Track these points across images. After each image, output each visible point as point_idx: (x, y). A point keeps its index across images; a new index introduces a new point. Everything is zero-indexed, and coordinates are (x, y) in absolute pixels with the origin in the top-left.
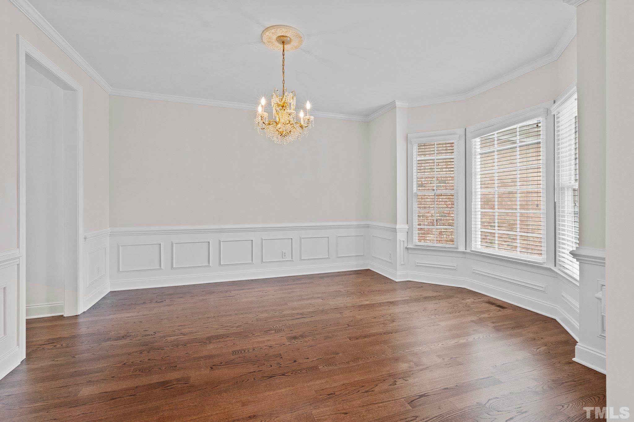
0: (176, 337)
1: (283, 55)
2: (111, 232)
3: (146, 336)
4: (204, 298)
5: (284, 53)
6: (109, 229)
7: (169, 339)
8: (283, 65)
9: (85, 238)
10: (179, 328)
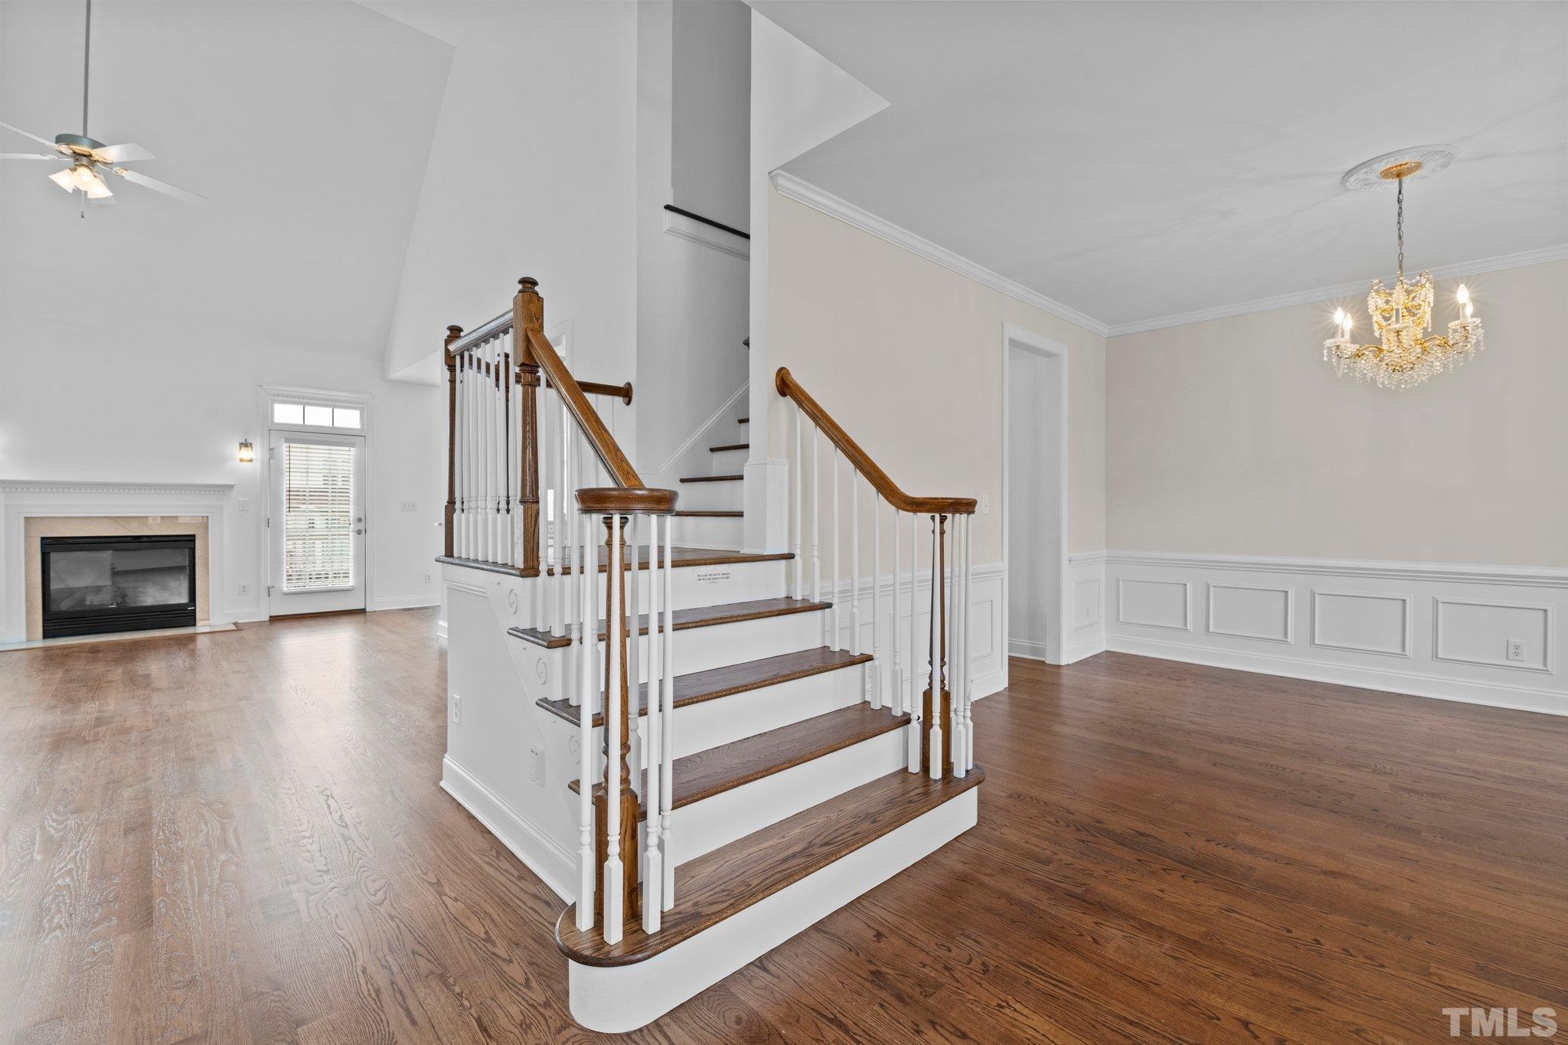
0: (1180, 722)
1: (1399, 201)
2: (1108, 557)
3: (1138, 708)
4: (1258, 694)
5: (1401, 196)
6: (1105, 552)
7: (1168, 720)
8: (1399, 223)
9: (1070, 561)
10: (1190, 715)
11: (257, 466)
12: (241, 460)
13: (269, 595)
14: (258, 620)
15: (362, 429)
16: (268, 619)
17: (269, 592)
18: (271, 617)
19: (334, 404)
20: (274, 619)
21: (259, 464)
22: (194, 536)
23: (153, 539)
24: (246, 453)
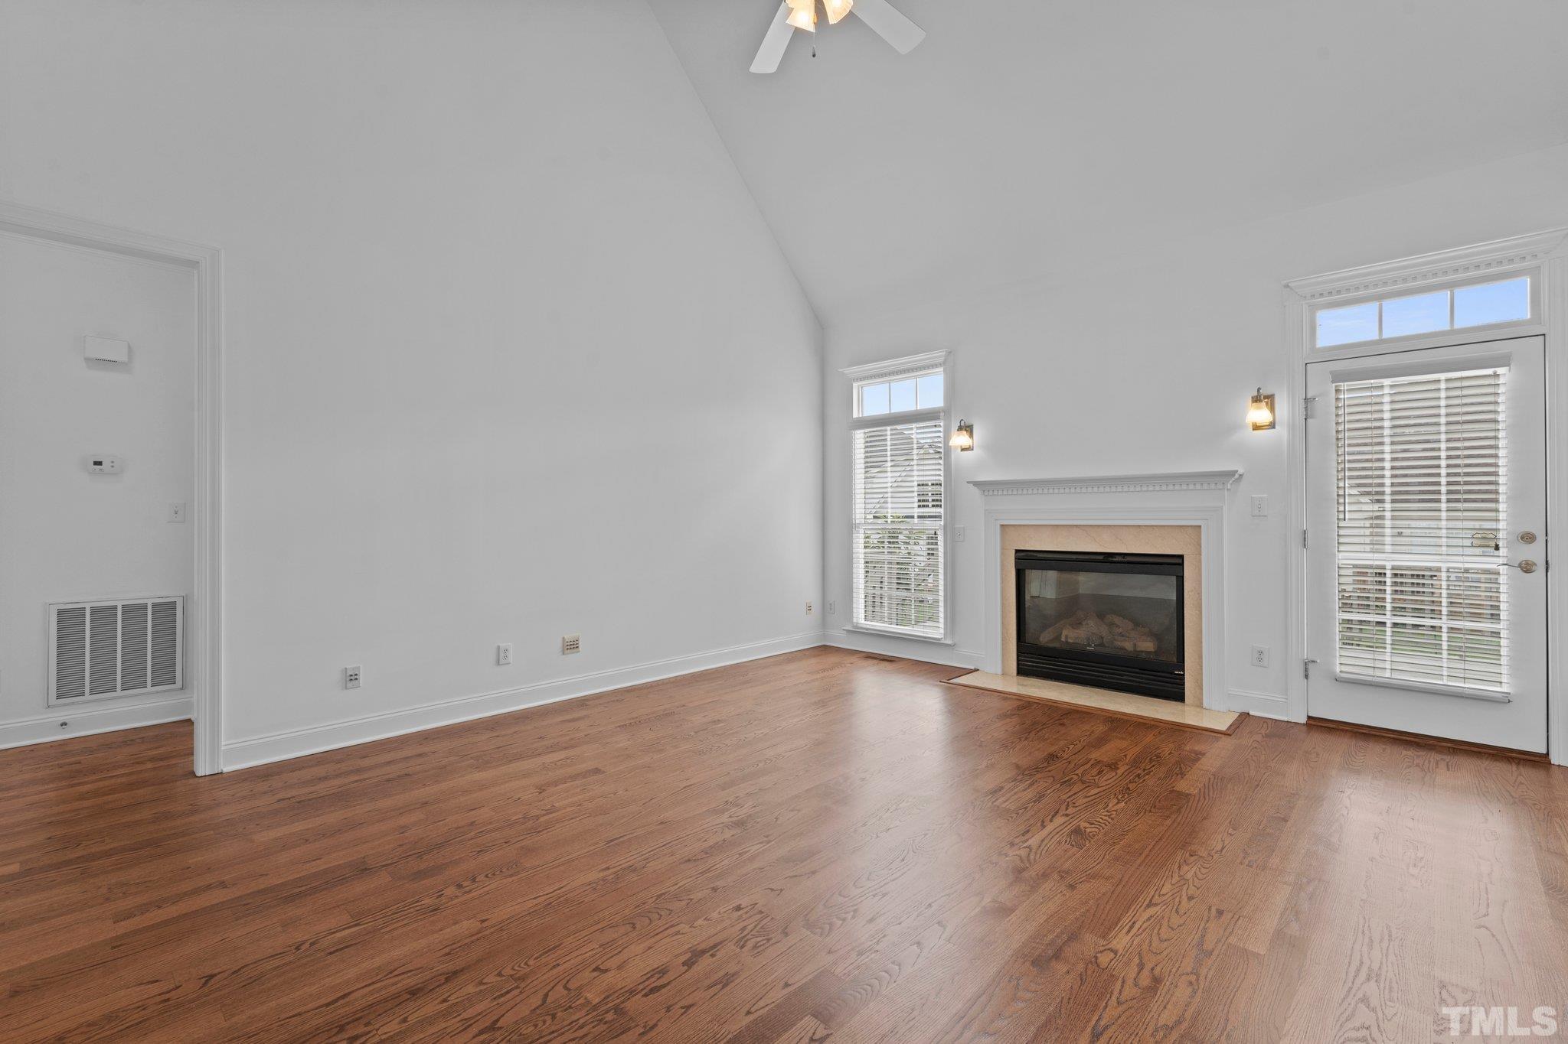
12: (1256, 427)
13: (1306, 677)
14: (1286, 719)
15: (1535, 320)
16: (1303, 720)
17: (1306, 670)
18: (1309, 718)
19: (1454, 282)
20: (1317, 725)
22: (1181, 557)
23: (1129, 558)
24: (1260, 414)
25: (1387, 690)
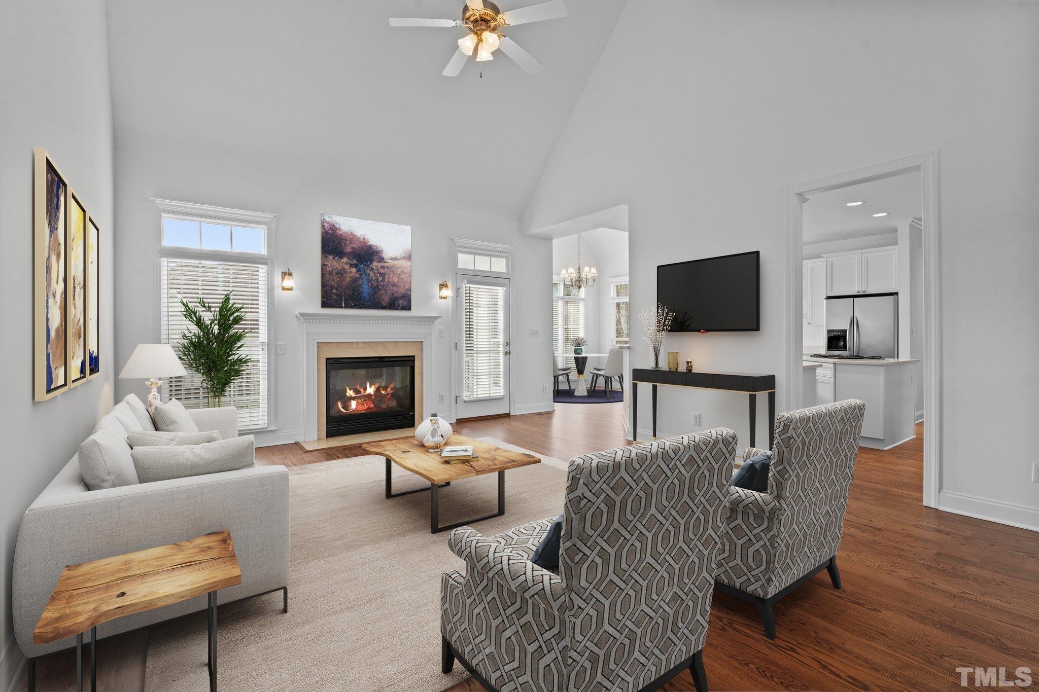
11: (449, 303)
12: (441, 298)
13: (456, 403)
15: (507, 273)
17: (456, 400)
18: (457, 420)
19: (491, 254)
20: (459, 422)
21: (451, 302)
22: (414, 357)
23: (391, 359)
24: (444, 292)
25: (475, 402)
